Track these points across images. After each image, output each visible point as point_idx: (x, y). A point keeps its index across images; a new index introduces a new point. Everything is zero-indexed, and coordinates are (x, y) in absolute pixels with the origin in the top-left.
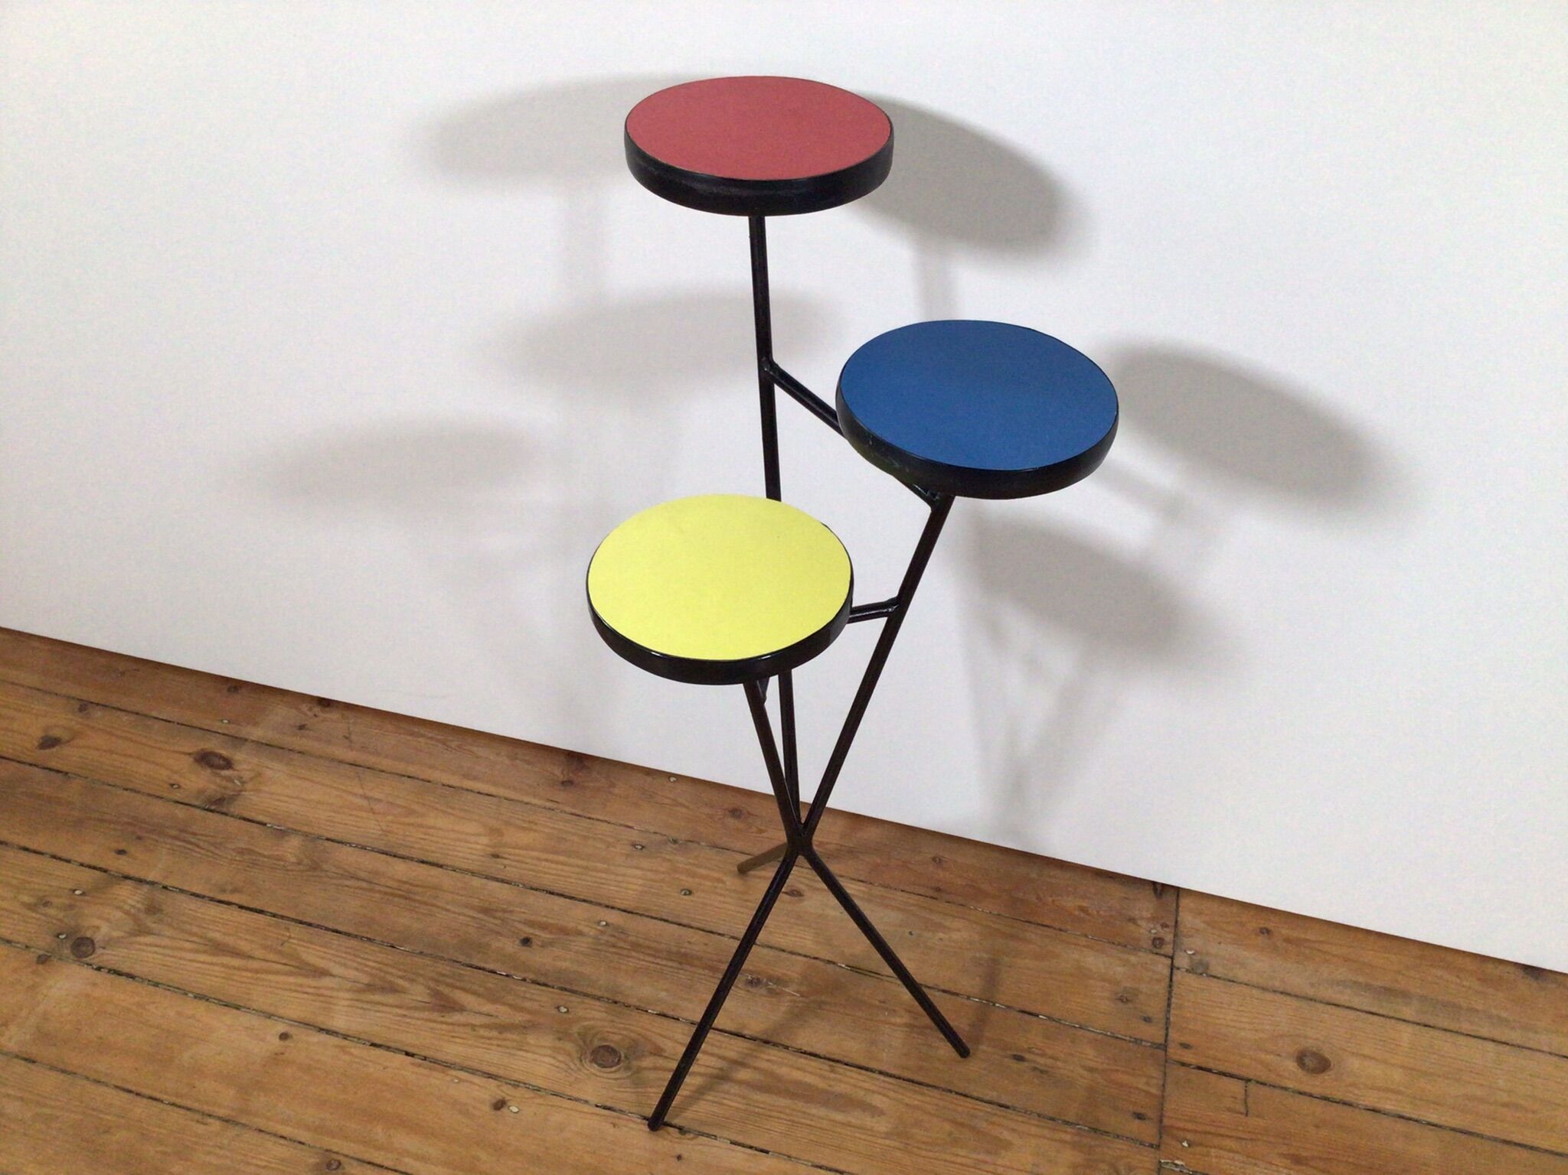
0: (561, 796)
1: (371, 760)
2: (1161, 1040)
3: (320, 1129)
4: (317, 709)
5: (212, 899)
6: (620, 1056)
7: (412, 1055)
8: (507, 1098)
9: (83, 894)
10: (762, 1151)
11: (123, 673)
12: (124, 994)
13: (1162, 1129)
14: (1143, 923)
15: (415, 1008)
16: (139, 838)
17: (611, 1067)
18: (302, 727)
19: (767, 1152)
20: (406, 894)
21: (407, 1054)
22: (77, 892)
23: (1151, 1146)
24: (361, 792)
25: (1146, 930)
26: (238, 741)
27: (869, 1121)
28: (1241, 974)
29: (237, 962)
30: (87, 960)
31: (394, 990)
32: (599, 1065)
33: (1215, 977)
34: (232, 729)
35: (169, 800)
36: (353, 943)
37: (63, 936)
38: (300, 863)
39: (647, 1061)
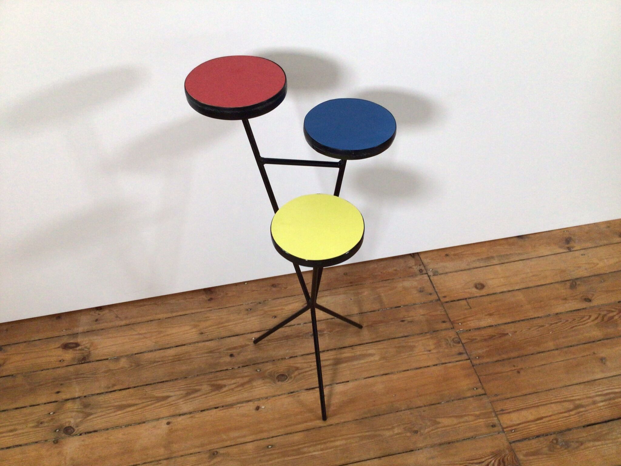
0: (211, 305)
1: (133, 321)
2: (438, 298)
3: (202, 445)
4: (98, 312)
5: (107, 392)
6: (286, 376)
7: (218, 408)
8: (258, 405)
9: (54, 413)
10: (346, 382)
11: (7, 330)
12: (97, 438)
13: (452, 323)
14: (414, 267)
15: (209, 393)
16: (61, 384)
17: (285, 380)
18: (97, 320)
19: (348, 381)
20: (178, 359)
21: (216, 408)
22: (51, 414)
23: (452, 328)
24: (136, 333)
25: (416, 269)
26: (76, 335)
27: (372, 359)
28: (447, 270)
29: (133, 408)
30: (74, 433)
31: (196, 391)
32: (282, 381)
33: (441, 274)
34: (69, 332)
35: (63, 367)
36: (171, 383)
37: (58, 430)
38: (131, 366)
39: (296, 373)
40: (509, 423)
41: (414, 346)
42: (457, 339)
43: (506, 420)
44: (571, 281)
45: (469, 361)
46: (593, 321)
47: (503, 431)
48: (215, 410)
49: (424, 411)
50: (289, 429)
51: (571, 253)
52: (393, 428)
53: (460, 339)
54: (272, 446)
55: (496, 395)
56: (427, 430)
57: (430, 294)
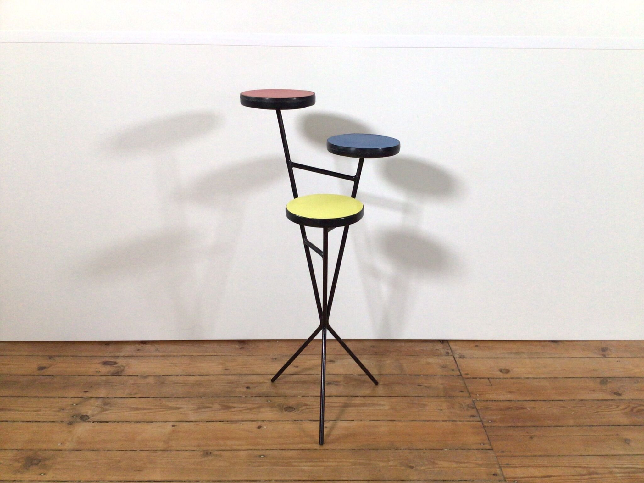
0: (241, 352)
1: (169, 354)
2: (459, 374)
3: (199, 446)
4: (142, 345)
5: (128, 397)
6: (294, 408)
7: (223, 421)
8: (261, 425)
9: (77, 404)
10: (352, 421)
12: (106, 427)
13: (469, 393)
15: (218, 410)
16: (91, 387)
17: (292, 411)
18: (138, 350)
19: (353, 421)
20: (199, 384)
21: (220, 421)
22: (74, 405)
23: (468, 397)
24: (168, 362)
26: (117, 357)
27: (381, 408)
28: (475, 356)
29: (145, 411)
30: (88, 420)
31: (208, 407)
32: (289, 411)
33: (468, 358)
34: (112, 354)
35: (98, 376)
36: (186, 399)
37: (75, 416)
38: (156, 383)
39: (304, 408)
40: (512, 475)
41: (426, 405)
42: (472, 405)
43: (509, 472)
44: (602, 378)
45: (481, 423)
46: (621, 410)
47: (505, 480)
48: (219, 423)
49: (424, 453)
50: (284, 447)
51: (606, 358)
52: (389, 461)
53: (475, 405)
54: (264, 456)
55: (503, 452)
56: (423, 468)
57: (453, 370)
